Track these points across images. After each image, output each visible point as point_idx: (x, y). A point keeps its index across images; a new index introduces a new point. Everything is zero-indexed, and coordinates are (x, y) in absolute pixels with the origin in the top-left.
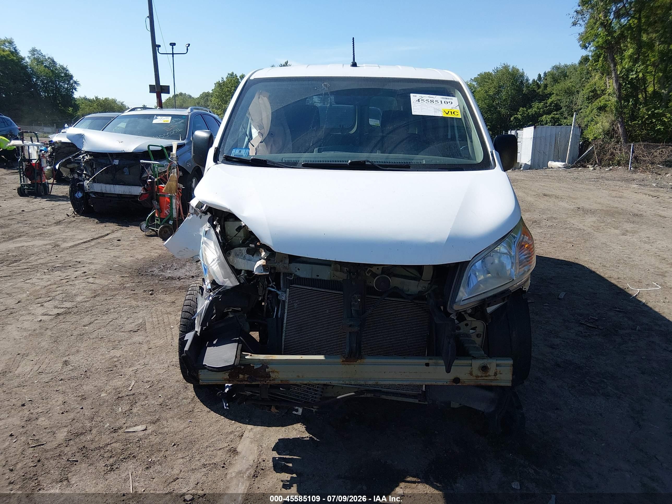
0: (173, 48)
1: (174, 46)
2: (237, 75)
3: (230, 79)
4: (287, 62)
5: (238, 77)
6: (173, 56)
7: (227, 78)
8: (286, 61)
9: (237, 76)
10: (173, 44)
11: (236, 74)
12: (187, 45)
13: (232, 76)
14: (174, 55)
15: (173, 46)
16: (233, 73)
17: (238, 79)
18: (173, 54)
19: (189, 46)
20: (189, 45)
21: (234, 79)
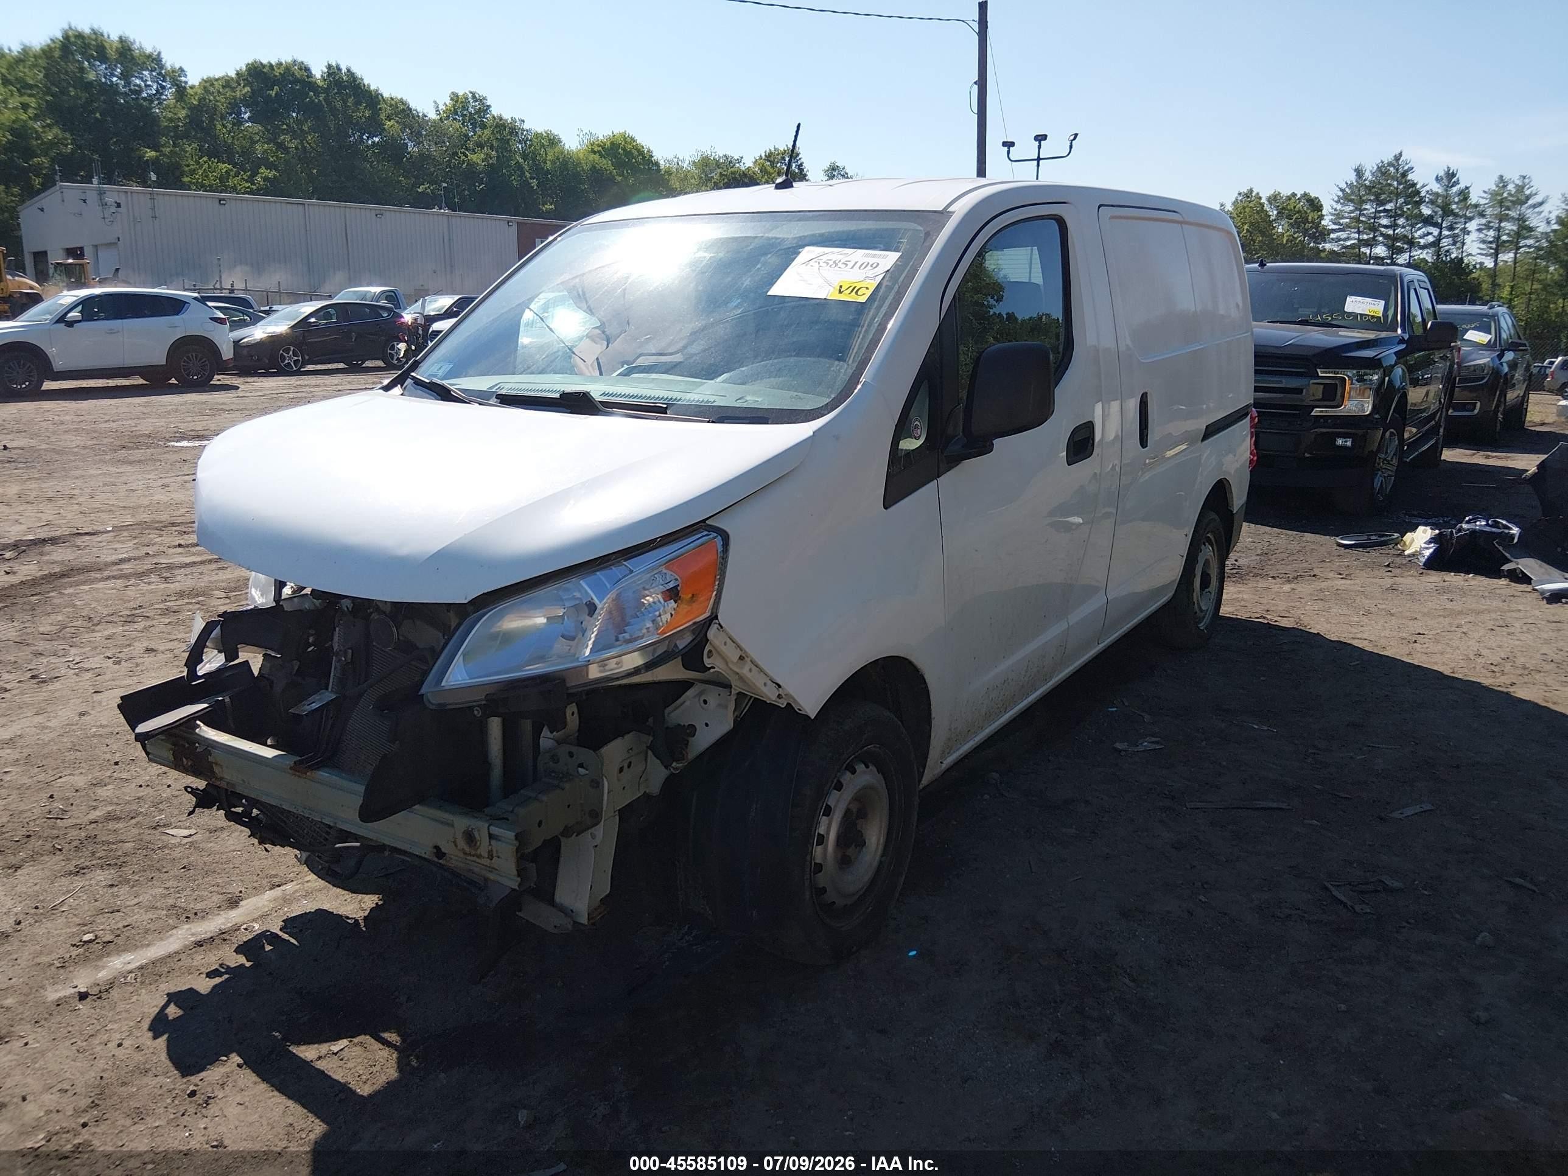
0: (1039, 147)
1: (1042, 142)
2: (1261, 195)
3: (1240, 205)
4: (1401, 154)
5: (1263, 200)
6: (1038, 165)
7: (1235, 203)
8: (1397, 152)
9: (1260, 198)
10: (1041, 138)
11: (1258, 194)
12: (1072, 138)
13: (1248, 197)
14: (1041, 162)
15: (1040, 143)
16: (1251, 191)
17: (1262, 205)
18: (1039, 159)
19: (1075, 139)
20: (1076, 135)
21: (1251, 205)
